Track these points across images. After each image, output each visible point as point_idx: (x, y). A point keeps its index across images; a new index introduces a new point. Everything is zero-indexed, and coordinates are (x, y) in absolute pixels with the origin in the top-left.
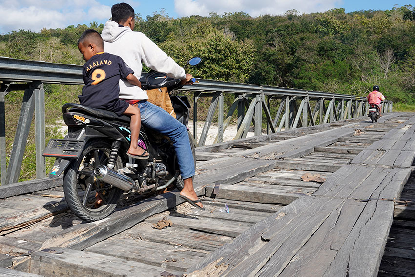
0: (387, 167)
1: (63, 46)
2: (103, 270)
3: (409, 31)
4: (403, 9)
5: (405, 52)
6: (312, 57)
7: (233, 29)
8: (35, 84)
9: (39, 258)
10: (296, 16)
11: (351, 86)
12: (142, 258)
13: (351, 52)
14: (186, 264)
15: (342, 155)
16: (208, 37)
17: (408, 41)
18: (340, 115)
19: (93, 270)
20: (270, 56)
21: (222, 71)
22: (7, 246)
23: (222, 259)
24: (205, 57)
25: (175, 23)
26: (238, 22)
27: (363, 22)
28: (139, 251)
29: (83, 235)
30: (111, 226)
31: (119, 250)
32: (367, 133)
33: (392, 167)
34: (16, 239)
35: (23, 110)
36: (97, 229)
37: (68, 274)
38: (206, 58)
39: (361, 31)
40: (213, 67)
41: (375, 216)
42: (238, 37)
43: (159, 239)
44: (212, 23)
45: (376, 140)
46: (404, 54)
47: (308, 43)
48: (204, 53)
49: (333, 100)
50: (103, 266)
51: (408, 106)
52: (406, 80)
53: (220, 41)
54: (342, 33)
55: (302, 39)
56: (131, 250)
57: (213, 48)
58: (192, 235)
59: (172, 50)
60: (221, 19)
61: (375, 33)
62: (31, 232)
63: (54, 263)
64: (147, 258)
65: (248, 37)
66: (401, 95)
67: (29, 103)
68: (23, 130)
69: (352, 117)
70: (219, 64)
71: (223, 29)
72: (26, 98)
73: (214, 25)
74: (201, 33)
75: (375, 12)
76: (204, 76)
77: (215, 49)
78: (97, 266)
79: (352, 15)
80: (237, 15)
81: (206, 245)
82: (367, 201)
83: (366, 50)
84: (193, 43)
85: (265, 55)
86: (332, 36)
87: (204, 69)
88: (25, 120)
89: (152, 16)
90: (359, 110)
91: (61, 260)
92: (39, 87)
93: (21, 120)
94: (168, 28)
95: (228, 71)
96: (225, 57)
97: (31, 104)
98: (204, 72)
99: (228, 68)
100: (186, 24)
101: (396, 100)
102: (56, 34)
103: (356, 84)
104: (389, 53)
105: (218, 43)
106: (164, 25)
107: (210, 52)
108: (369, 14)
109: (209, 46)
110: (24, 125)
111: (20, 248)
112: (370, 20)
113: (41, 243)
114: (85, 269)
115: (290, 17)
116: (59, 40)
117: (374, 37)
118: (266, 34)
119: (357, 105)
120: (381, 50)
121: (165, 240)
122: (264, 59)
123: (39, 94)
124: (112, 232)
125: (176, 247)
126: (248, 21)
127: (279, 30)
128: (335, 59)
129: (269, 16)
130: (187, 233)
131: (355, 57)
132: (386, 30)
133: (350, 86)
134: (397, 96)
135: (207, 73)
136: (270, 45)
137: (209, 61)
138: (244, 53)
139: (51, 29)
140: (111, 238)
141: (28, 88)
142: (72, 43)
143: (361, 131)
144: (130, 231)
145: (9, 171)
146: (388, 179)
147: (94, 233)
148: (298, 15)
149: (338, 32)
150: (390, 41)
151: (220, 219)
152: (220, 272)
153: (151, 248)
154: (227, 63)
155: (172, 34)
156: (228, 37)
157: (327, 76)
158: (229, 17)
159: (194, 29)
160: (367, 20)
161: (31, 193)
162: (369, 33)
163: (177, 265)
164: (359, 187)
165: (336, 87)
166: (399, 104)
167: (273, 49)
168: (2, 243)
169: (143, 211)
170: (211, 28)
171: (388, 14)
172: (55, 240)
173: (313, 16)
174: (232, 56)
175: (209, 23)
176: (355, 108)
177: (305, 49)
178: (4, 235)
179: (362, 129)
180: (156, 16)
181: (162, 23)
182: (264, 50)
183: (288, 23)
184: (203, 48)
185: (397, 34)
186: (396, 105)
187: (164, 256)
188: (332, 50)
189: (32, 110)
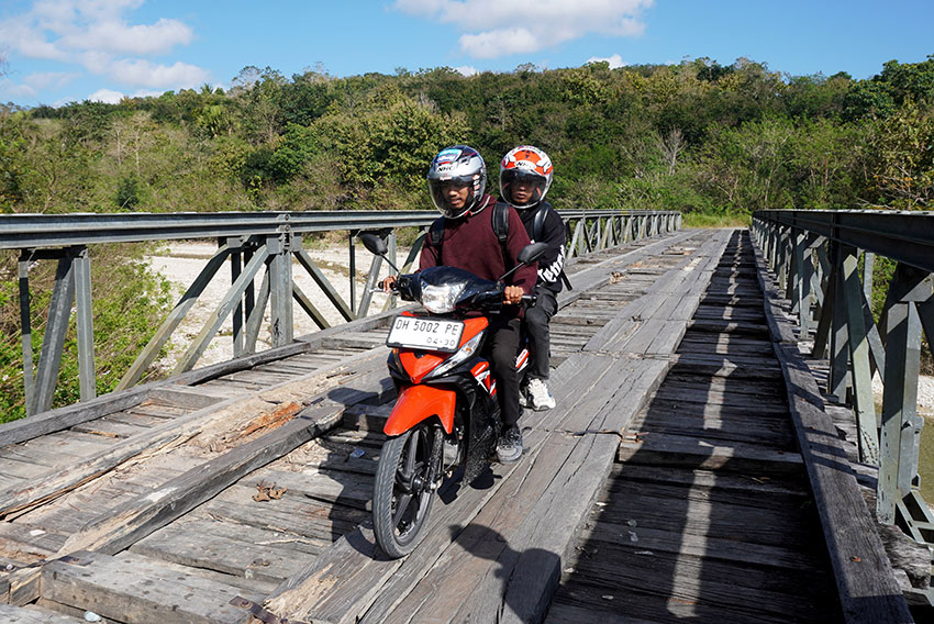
0: (636, 356)
1: (156, 126)
2: (146, 597)
3: (705, 99)
4: (697, 63)
5: (701, 133)
6: (558, 140)
7: (432, 96)
8: (75, 251)
9: (52, 574)
10: (533, 73)
11: (619, 186)
12: (219, 561)
13: (620, 132)
14: (283, 569)
15: (579, 328)
16: (393, 109)
17: (705, 114)
18: (595, 242)
19: (130, 597)
20: (493, 138)
21: (417, 163)
22: (13, 543)
23: (331, 566)
24: (389, 141)
25: (338, 85)
26: (441, 85)
27: (637, 84)
28: (216, 547)
29: (129, 524)
30: (177, 502)
31: (185, 544)
32: (630, 277)
33: (643, 357)
34: (30, 527)
35: (57, 291)
36: (155, 510)
37: (96, 600)
38: (391, 144)
39: (633, 98)
40: (403, 156)
41: (584, 467)
42: (441, 109)
43: (252, 519)
44: (400, 85)
45: (638, 297)
46: (700, 135)
47: (550, 119)
48: (386, 135)
49: (583, 221)
50: (147, 588)
51: (705, 217)
52: (702, 176)
53: (412, 115)
54: (604, 102)
55: (541, 112)
56: (205, 544)
57: (401, 127)
58: (306, 508)
59: (335, 131)
60: (414, 79)
61: (656, 100)
62: (55, 512)
63: (74, 584)
64: (226, 559)
65: (457, 108)
66: (696, 200)
67: (66, 280)
68: (58, 321)
69: (616, 244)
70: (412, 153)
71: (417, 96)
72: (62, 272)
73: (402, 88)
74: (383, 101)
75: (655, 68)
76: (387, 171)
77: (406, 128)
78: (138, 590)
79: (620, 71)
80: (439, 73)
81: (323, 528)
82: (583, 435)
83: (642, 128)
84: (368, 118)
85: (484, 137)
86: (589, 106)
87: (389, 160)
88: (61, 305)
89: (302, 74)
90: (628, 231)
91: (84, 579)
92: (81, 254)
93: (54, 306)
94: (329, 93)
95: (426, 163)
96: (419, 140)
97: (70, 281)
98: (389, 165)
99: (425, 159)
100: (358, 87)
101: (689, 209)
102: (144, 105)
103: (626, 185)
104: (676, 135)
105: (410, 119)
106: (321, 89)
107: (397, 133)
108: (646, 71)
109: (395, 124)
110: (59, 313)
111: (33, 545)
112: (647, 80)
113: (67, 534)
114: (119, 596)
115: (524, 76)
116: (149, 114)
117: (653, 108)
118: (485, 104)
119: (623, 224)
120: (663, 129)
121: (262, 521)
122: (484, 144)
123: (80, 266)
124: (180, 511)
125: (276, 535)
126: (455, 83)
127: (506, 97)
128: (594, 143)
129: (491, 74)
130: (298, 504)
131: (626, 139)
132: (671, 96)
133: (617, 186)
134: (689, 202)
135: (392, 166)
136: (494, 121)
137: (395, 147)
138: (452, 134)
139: (136, 98)
140: (178, 521)
141: (65, 256)
142: (171, 120)
143: (621, 275)
144: (211, 505)
145: (38, 386)
146: (627, 387)
147: (149, 517)
148: (535, 71)
149: (598, 101)
150: (677, 114)
151: (355, 473)
152: (322, 593)
153: (237, 539)
154: (425, 151)
155: (334, 104)
156: (425, 108)
157: (583, 170)
158: (427, 75)
159: (371, 96)
160: (643, 80)
161: (69, 428)
162: (646, 102)
163: (269, 571)
164: (579, 405)
165: (596, 186)
166: (693, 215)
167: (497, 127)
168: (6, 537)
169: (234, 468)
170: (398, 94)
171: (675, 70)
172: (84, 533)
173: (559, 73)
174: (432, 139)
175: (392, 85)
176: (619, 227)
177: (547, 128)
178: (11, 521)
179: (623, 271)
180: (308, 75)
181: (317, 86)
182: (482, 130)
183: (520, 85)
184: (385, 127)
185: (688, 103)
186: (687, 216)
187: (252, 554)
188: (589, 128)
189: (71, 291)
